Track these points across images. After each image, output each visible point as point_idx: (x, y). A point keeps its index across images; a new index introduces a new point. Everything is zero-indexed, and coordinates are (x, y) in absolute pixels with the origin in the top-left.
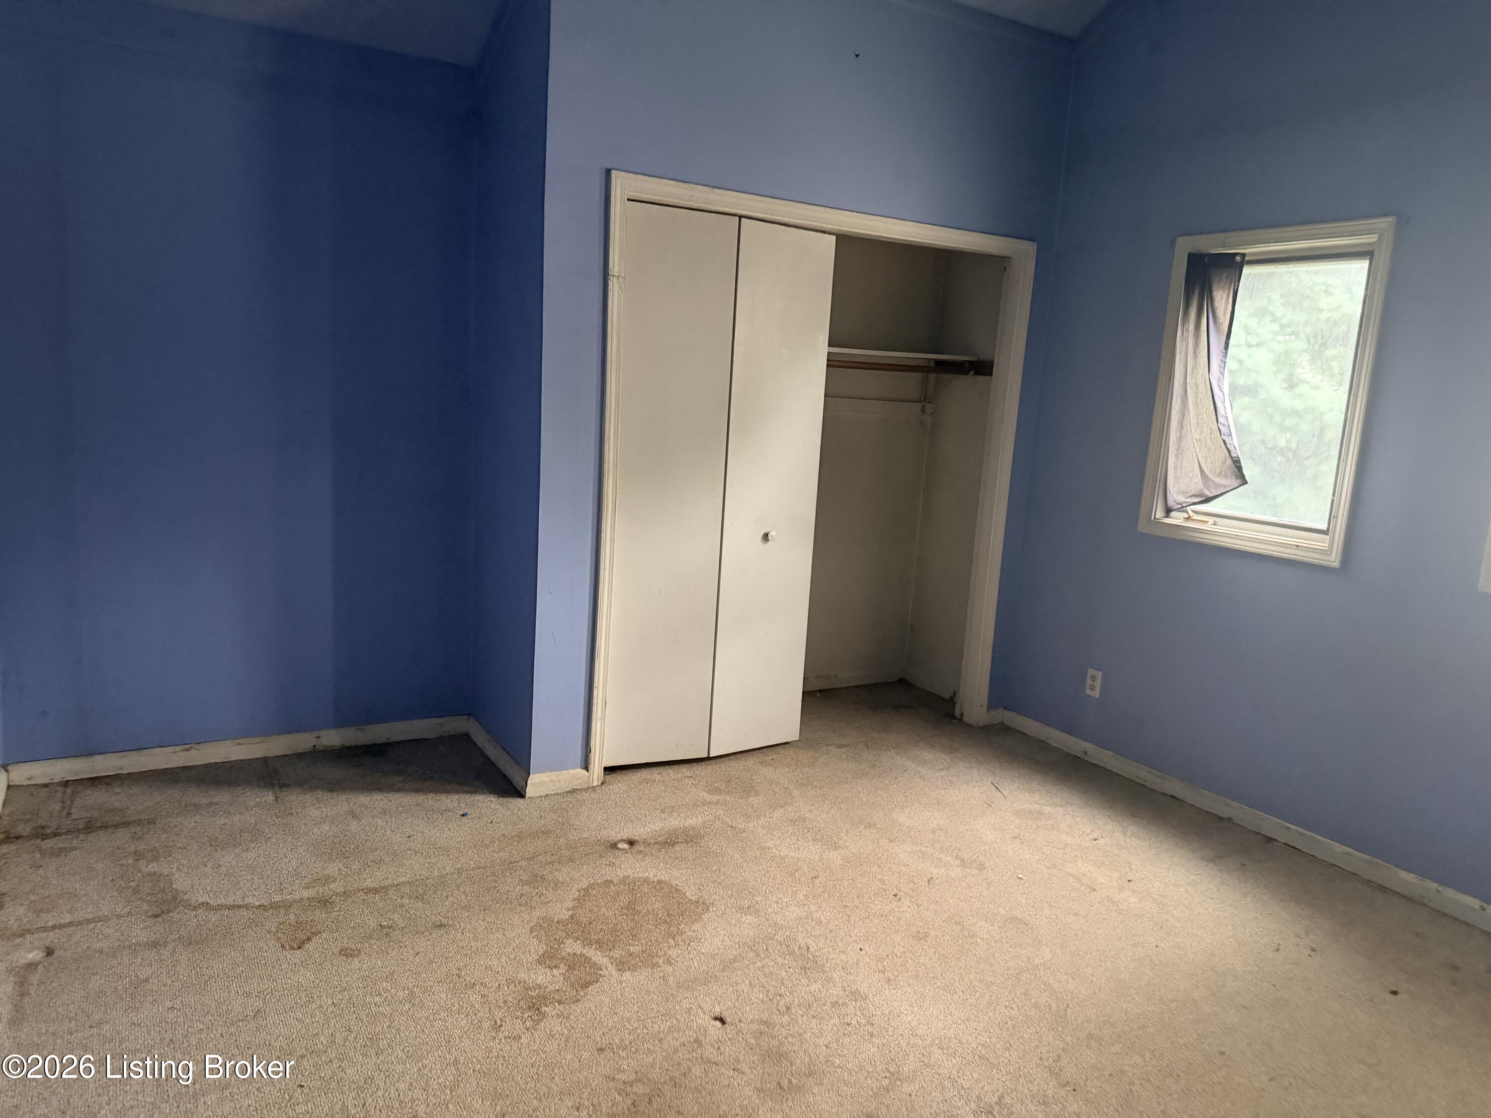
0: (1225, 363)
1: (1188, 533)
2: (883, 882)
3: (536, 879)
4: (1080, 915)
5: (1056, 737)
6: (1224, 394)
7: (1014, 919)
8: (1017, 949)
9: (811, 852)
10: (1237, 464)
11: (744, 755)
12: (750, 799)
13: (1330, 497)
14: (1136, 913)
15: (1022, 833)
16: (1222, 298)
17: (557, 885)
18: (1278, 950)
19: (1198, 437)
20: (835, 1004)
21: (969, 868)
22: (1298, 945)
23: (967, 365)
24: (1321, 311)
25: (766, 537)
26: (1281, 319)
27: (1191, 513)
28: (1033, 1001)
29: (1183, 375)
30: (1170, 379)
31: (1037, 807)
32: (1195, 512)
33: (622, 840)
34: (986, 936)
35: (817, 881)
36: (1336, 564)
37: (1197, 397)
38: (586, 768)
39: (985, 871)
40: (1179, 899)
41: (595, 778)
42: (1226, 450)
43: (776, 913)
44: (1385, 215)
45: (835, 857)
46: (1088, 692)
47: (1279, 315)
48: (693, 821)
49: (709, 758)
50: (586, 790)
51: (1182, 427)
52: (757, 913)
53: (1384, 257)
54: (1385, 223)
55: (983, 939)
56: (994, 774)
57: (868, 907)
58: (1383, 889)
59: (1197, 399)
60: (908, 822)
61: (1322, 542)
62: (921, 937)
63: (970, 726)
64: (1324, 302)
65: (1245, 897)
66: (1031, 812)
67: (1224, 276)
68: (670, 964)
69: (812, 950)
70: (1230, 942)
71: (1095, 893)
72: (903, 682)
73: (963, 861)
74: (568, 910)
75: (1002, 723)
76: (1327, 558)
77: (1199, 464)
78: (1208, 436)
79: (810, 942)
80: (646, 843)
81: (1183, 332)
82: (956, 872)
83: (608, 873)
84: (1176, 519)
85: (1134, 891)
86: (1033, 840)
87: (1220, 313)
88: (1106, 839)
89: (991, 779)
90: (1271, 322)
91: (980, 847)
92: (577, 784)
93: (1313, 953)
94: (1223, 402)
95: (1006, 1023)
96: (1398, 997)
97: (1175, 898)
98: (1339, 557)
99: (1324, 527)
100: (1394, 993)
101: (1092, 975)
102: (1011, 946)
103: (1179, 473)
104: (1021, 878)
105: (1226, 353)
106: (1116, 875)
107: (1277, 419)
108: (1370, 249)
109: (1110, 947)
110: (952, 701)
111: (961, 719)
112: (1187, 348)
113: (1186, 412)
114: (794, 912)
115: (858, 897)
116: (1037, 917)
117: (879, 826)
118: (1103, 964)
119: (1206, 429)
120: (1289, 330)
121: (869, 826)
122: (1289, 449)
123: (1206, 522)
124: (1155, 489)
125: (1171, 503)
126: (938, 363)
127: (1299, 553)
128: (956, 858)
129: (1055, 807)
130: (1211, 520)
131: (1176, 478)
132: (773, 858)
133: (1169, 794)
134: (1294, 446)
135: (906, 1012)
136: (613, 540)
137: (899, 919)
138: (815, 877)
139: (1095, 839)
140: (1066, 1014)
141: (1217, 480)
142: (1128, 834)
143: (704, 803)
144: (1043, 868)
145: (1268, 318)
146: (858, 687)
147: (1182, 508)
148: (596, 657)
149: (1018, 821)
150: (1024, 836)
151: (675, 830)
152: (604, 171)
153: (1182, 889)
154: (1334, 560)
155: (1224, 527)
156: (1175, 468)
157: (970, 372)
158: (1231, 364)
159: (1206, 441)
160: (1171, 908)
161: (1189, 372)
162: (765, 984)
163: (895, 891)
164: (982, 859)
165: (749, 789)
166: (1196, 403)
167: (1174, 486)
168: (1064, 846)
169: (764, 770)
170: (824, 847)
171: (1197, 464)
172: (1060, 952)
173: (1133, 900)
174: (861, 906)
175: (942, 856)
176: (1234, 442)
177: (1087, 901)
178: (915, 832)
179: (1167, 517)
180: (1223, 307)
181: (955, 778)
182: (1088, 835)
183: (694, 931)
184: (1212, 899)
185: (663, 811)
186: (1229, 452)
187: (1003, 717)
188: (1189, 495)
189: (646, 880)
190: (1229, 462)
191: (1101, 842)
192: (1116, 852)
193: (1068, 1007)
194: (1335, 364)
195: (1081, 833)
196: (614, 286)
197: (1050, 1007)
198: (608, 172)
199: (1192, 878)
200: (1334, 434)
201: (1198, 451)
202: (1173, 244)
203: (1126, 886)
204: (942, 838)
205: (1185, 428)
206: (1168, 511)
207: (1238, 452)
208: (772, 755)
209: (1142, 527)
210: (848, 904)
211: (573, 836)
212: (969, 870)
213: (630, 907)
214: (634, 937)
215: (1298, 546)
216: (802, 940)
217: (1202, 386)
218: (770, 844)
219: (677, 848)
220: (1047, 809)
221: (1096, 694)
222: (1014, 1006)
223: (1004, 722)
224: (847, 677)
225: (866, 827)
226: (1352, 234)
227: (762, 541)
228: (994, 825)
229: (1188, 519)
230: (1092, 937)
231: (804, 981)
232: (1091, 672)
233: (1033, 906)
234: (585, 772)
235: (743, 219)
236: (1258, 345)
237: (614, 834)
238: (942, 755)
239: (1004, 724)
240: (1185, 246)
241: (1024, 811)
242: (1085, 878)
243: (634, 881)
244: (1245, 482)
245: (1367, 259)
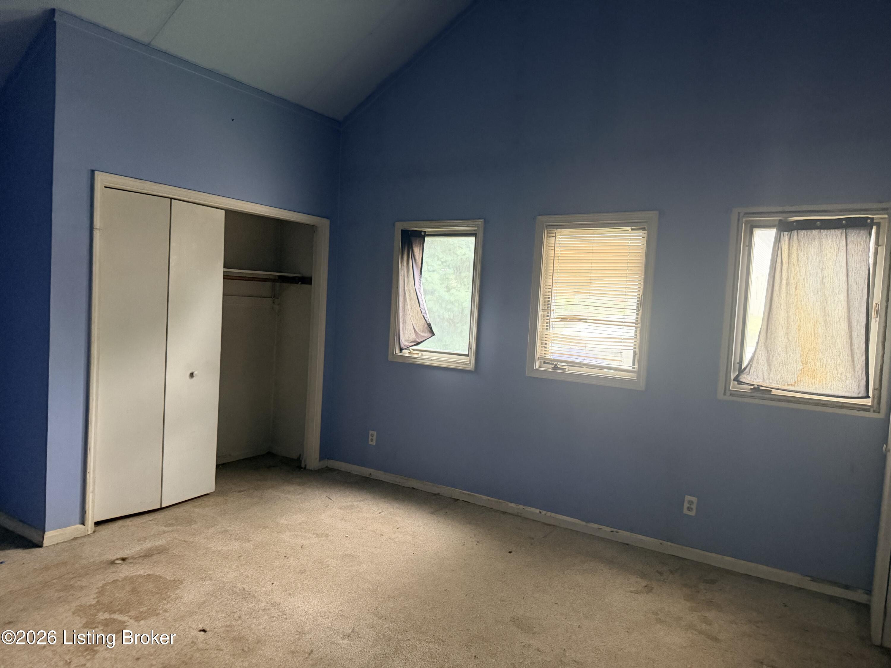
0: (421, 281)
1: (413, 360)
2: (278, 552)
3: (67, 588)
4: (377, 547)
5: (356, 469)
6: (421, 295)
7: (346, 555)
8: (350, 568)
9: (236, 545)
10: (429, 326)
11: (182, 504)
12: (192, 526)
13: (468, 340)
14: (403, 541)
15: (345, 517)
16: (417, 251)
17: (82, 588)
18: (464, 545)
19: (412, 315)
20: (264, 610)
21: (321, 537)
22: (472, 541)
23: (297, 279)
24: (458, 256)
25: (192, 375)
26: (441, 259)
27: (411, 350)
28: (361, 588)
29: (403, 286)
30: (397, 288)
31: (351, 503)
32: (413, 350)
33: (118, 559)
34: (334, 565)
35: (242, 558)
36: (473, 369)
37: (410, 296)
38: (83, 524)
39: (329, 537)
40: (421, 532)
41: (89, 529)
42: (424, 320)
43: (222, 577)
44: (480, 219)
45: (249, 546)
46: (370, 443)
47: (441, 257)
48: (160, 542)
49: (161, 509)
50: (85, 536)
51: (404, 310)
52: (211, 579)
53: (480, 235)
54: (480, 222)
55: (333, 567)
56: (326, 492)
57: (272, 565)
58: (504, 513)
59: (410, 297)
60: (286, 522)
61: (466, 360)
62: (302, 572)
63: (311, 471)
64: (459, 252)
65: (449, 526)
66: (348, 506)
67: (418, 240)
68: (167, 612)
69: (246, 589)
70: (445, 545)
71: (383, 536)
72: (270, 454)
73: (317, 535)
74: (94, 599)
75: (327, 467)
76: (469, 367)
77: (413, 327)
78: (416, 314)
79: (244, 586)
80: (133, 558)
81: (401, 266)
82: (314, 540)
83: (114, 577)
84: (405, 353)
85: (401, 533)
86: (351, 519)
87: (417, 258)
88: (385, 512)
89: (325, 494)
90: (437, 260)
91: (325, 526)
92: (77, 534)
93: (478, 543)
94: (422, 299)
95: (351, 599)
96: (512, 554)
97: (419, 532)
98: (474, 367)
99: (467, 353)
100: (510, 552)
101: (386, 571)
102: (347, 567)
103: (405, 331)
104: (347, 537)
105: (421, 276)
106: (391, 527)
107: (444, 306)
108: (474, 232)
109: (393, 558)
110: (299, 460)
111: (305, 468)
112: (404, 273)
113: (406, 303)
114: (231, 575)
115: (266, 561)
116: (357, 552)
117: (270, 527)
118: (391, 566)
119: (415, 311)
120: (445, 264)
121: (265, 528)
122: (450, 319)
123: (418, 354)
124: (395, 340)
125: (402, 346)
126: (280, 277)
127: (458, 365)
128: (314, 534)
129: (359, 502)
130: (420, 353)
131: (404, 334)
132: (214, 552)
133: (411, 487)
134: (452, 318)
135: (301, 606)
136: (97, 381)
137: (289, 567)
138: (240, 557)
139: (380, 513)
140: (377, 590)
141: (422, 334)
142: (395, 508)
143: (164, 532)
144: (357, 530)
145: (436, 259)
146: (243, 459)
147: (407, 348)
148: (88, 454)
149: (342, 512)
150: (346, 518)
151: (151, 548)
152: (90, 172)
153: (422, 528)
154: (472, 367)
155: (426, 355)
156: (403, 329)
157: (299, 283)
158: (423, 280)
159: (415, 316)
160: (417, 537)
161: (406, 284)
162: (224, 609)
163: (285, 555)
164: (327, 532)
165: (190, 521)
166: (410, 299)
167: (403, 338)
168: (366, 519)
169: (197, 510)
170: (242, 542)
171: (412, 327)
172: (370, 565)
173: (401, 536)
174: (268, 565)
175: (307, 534)
176: (427, 316)
177: (380, 541)
178: (290, 526)
179: (401, 353)
180: (418, 255)
181: (306, 497)
182: (376, 511)
183: (177, 594)
184: (435, 529)
185: (139, 540)
186: (426, 321)
187: (327, 464)
188: (410, 341)
189: (140, 576)
190: (426, 326)
191: (383, 514)
192: (390, 517)
193: (378, 587)
194: (465, 280)
195: (373, 511)
196: (97, 235)
197: (369, 589)
198: (93, 172)
199: (425, 521)
200: (468, 312)
201: (412, 321)
202: (394, 225)
203: (397, 531)
204: (305, 526)
205: (406, 310)
206: (401, 350)
207: (430, 321)
208: (200, 501)
209: (390, 358)
210: (261, 565)
211: (84, 562)
212: (321, 538)
213: (134, 590)
214: (141, 604)
215: (457, 362)
216: (239, 586)
217: (412, 291)
218: (210, 546)
219: (154, 557)
220: (355, 503)
221: (374, 443)
222: (353, 592)
223: (328, 466)
224: (237, 455)
225: (263, 529)
226: (467, 226)
227: (190, 378)
228: (331, 515)
229: (410, 353)
230: (384, 556)
231: (246, 604)
232: (371, 432)
233: (355, 548)
234: (82, 526)
235: (173, 200)
236: (433, 271)
237: (112, 558)
238: (298, 487)
239: (328, 467)
240: (400, 226)
241: (344, 506)
242: (377, 531)
243: (132, 577)
244: (434, 334)
245: (473, 237)
